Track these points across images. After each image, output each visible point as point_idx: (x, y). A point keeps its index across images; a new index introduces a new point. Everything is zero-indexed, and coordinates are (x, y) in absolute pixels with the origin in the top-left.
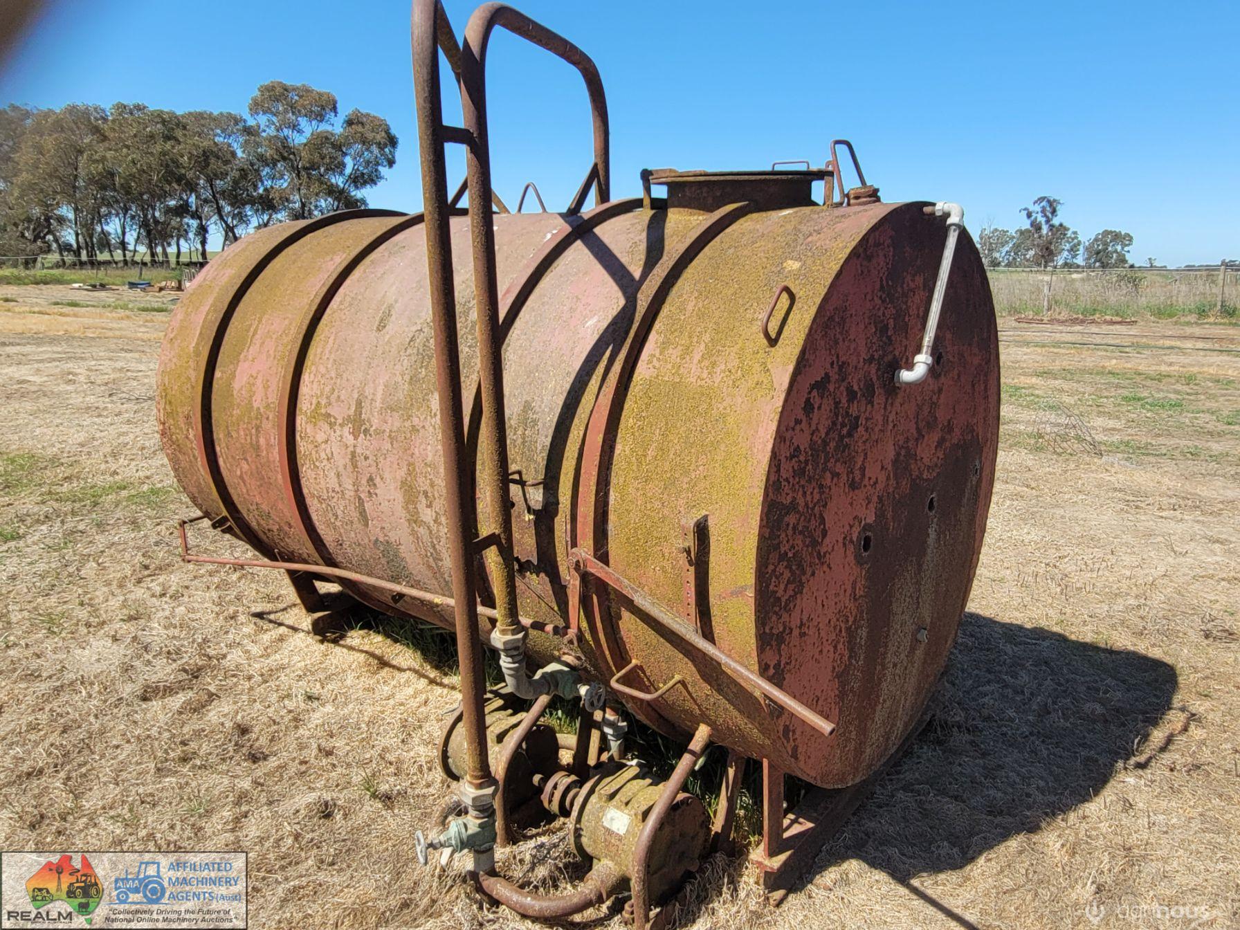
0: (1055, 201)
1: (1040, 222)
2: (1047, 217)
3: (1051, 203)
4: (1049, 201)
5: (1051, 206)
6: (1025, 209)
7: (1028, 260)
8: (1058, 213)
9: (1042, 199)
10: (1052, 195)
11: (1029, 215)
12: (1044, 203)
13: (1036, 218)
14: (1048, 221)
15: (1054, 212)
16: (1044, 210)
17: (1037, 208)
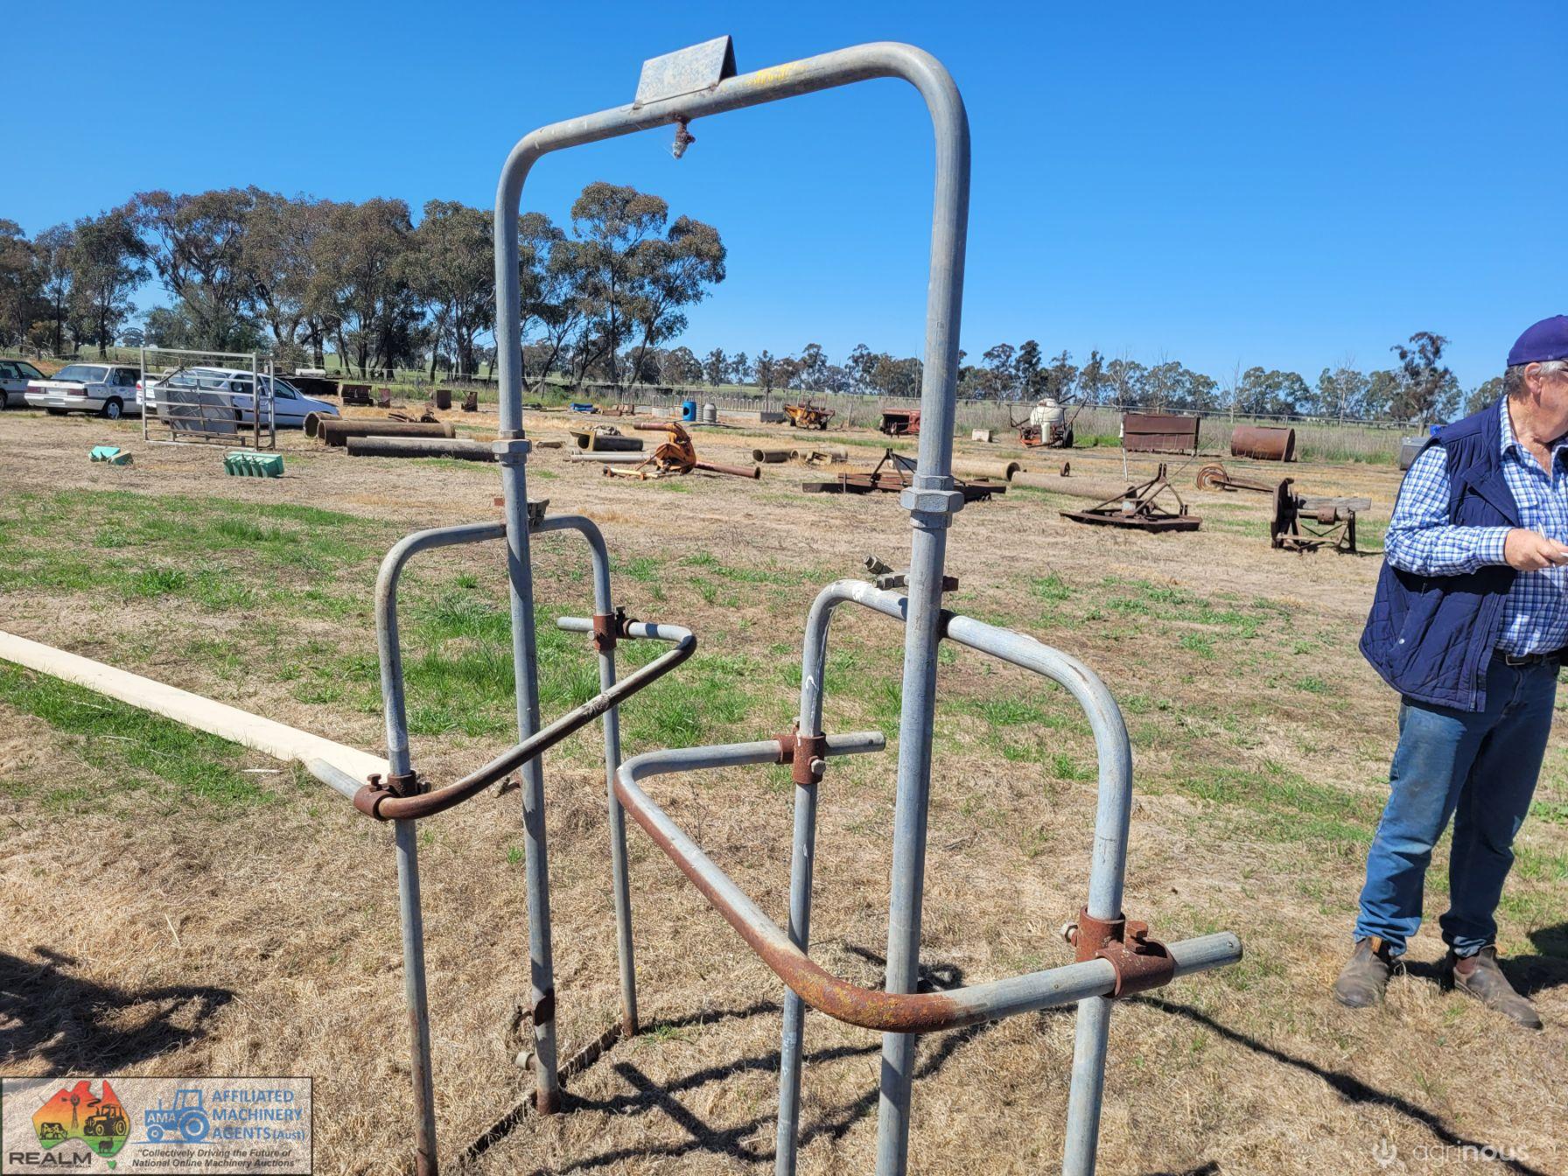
0: (1438, 338)
1: (1418, 365)
2: (1428, 359)
3: (1433, 340)
4: (1431, 338)
5: (1435, 345)
6: (1398, 347)
7: (1386, 413)
8: (1443, 353)
9: (1421, 335)
10: (1436, 331)
11: (1403, 355)
12: (1425, 341)
13: (1412, 360)
14: (1429, 363)
15: (1437, 352)
16: (1423, 350)
17: (1414, 347)
